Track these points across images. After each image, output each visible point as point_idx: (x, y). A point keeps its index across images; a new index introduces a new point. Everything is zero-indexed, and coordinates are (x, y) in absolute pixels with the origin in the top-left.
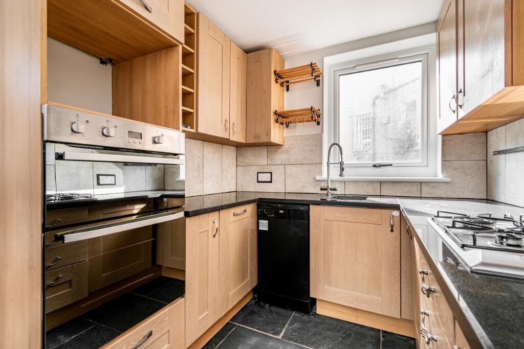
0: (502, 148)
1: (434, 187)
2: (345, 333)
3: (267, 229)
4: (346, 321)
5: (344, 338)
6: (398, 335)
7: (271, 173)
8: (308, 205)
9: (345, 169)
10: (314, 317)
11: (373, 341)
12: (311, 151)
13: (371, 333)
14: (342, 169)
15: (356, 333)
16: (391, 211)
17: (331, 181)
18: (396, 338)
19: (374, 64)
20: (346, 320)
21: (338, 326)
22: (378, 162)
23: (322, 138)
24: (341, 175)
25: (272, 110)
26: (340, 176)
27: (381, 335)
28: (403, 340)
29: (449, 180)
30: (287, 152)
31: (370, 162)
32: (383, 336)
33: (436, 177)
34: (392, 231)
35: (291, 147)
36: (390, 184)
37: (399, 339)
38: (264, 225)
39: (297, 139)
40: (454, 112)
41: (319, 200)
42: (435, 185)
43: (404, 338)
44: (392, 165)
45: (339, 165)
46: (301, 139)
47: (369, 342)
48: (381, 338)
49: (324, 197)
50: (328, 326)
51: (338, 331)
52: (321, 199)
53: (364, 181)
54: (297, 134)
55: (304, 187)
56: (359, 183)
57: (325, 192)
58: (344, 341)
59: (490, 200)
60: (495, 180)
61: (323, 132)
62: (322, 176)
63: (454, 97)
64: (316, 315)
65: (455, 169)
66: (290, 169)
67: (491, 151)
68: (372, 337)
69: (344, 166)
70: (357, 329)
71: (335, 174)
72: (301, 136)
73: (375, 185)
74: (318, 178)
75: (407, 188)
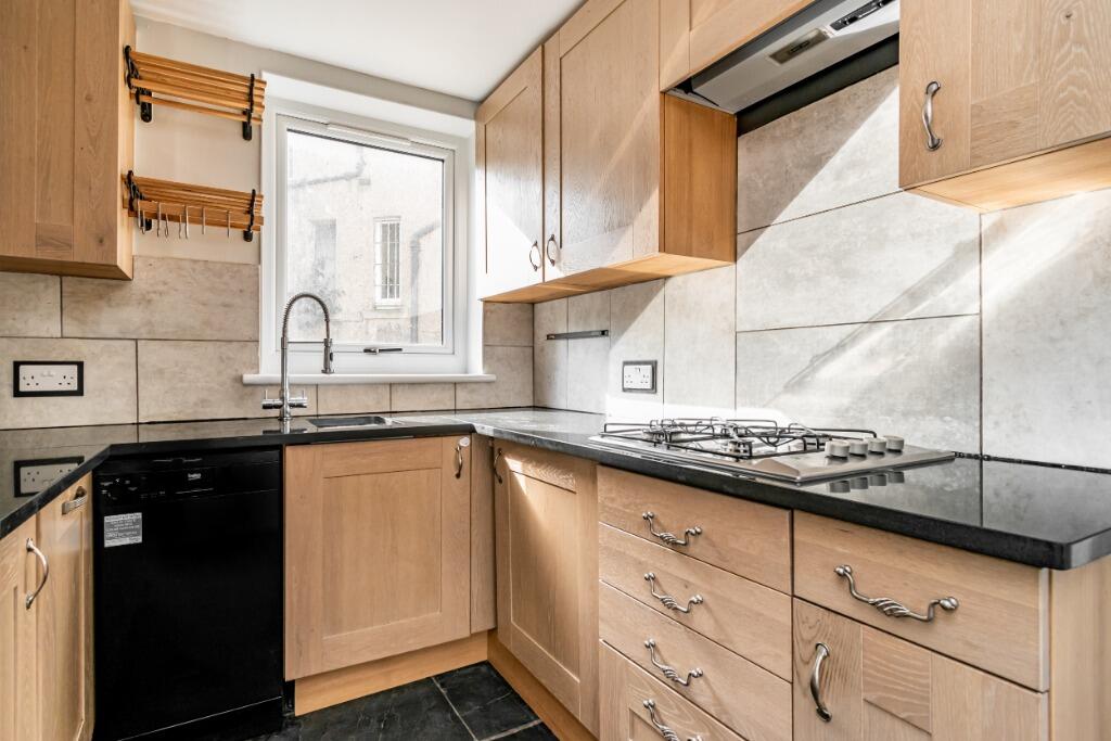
0: (562, 330)
1: (473, 391)
2: (380, 721)
3: (139, 539)
4: (367, 697)
5: (385, 731)
6: (459, 669)
7: (80, 365)
8: (280, 449)
9: (335, 357)
10: (295, 728)
11: (433, 704)
12: (225, 305)
13: (421, 691)
14: (329, 357)
15: (401, 706)
16: (456, 438)
17: (290, 385)
18: (460, 676)
19: (365, 135)
20: (365, 694)
21: (357, 717)
22: (372, 343)
23: (258, 275)
24: (326, 370)
25: (122, 169)
26: (324, 372)
27: (439, 686)
28: (469, 674)
29: (492, 377)
30: (146, 301)
31: (358, 342)
32: (443, 685)
33: (466, 372)
34: (458, 476)
35: (161, 288)
36: (407, 387)
37: (465, 676)
38: (124, 530)
39: (180, 268)
40: (536, 268)
41: (261, 434)
42: (474, 386)
43: (469, 670)
44: (400, 350)
45: (322, 347)
46: (194, 270)
47: (429, 709)
48: (442, 690)
49: (274, 426)
50: (339, 727)
51: (367, 723)
52: (264, 432)
53: (359, 384)
54: (177, 254)
55: (204, 402)
56: (350, 387)
57: (275, 413)
58: (390, 736)
59: (539, 407)
60: (549, 377)
61: (260, 262)
62: (258, 372)
63: (536, 244)
64: (295, 721)
65: (499, 360)
66: (152, 354)
67: (541, 334)
68: (428, 697)
69: (333, 349)
70: (395, 699)
71: (306, 366)
72: (195, 261)
73: (380, 391)
74: (248, 377)
75: (435, 396)
